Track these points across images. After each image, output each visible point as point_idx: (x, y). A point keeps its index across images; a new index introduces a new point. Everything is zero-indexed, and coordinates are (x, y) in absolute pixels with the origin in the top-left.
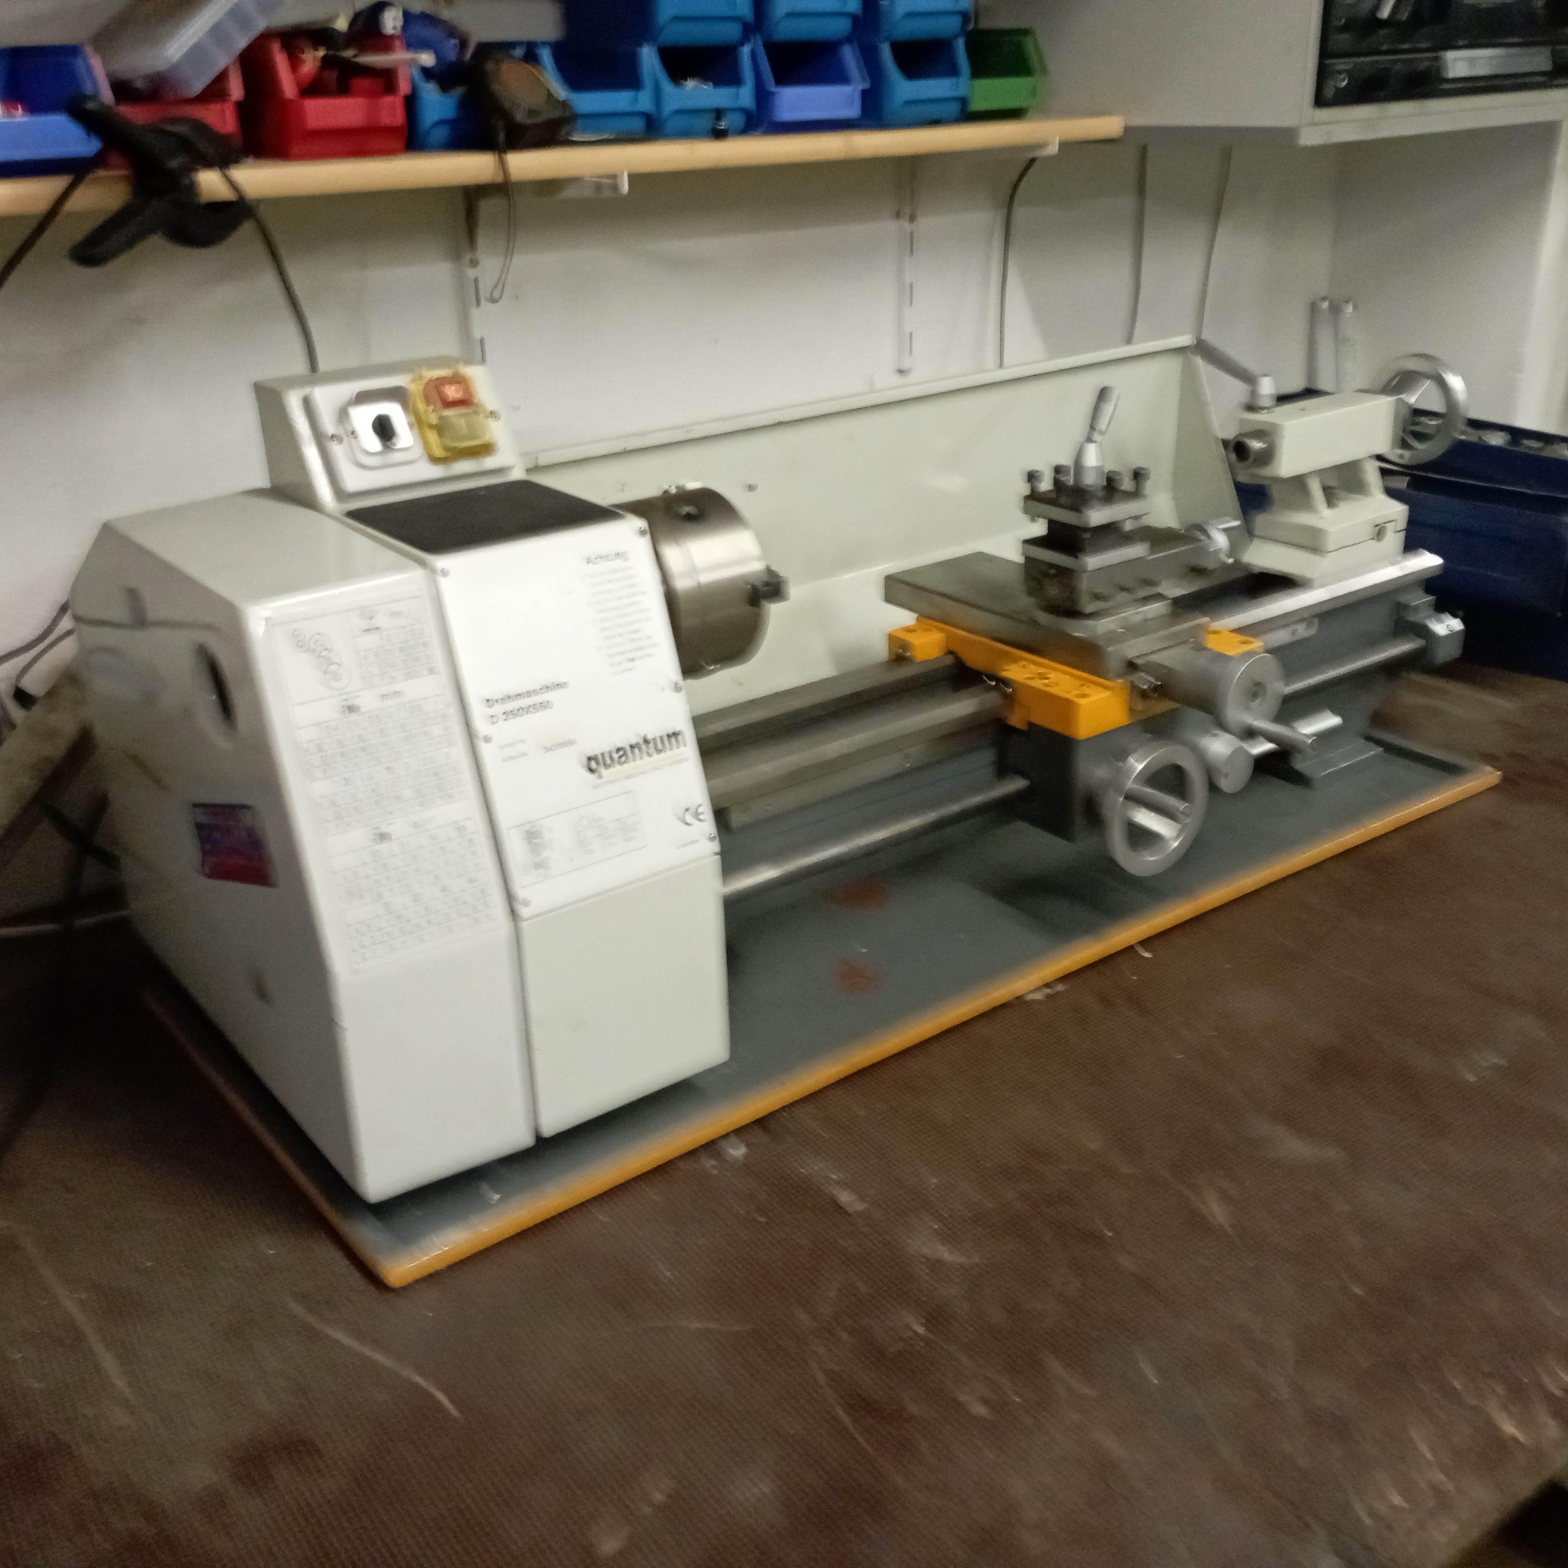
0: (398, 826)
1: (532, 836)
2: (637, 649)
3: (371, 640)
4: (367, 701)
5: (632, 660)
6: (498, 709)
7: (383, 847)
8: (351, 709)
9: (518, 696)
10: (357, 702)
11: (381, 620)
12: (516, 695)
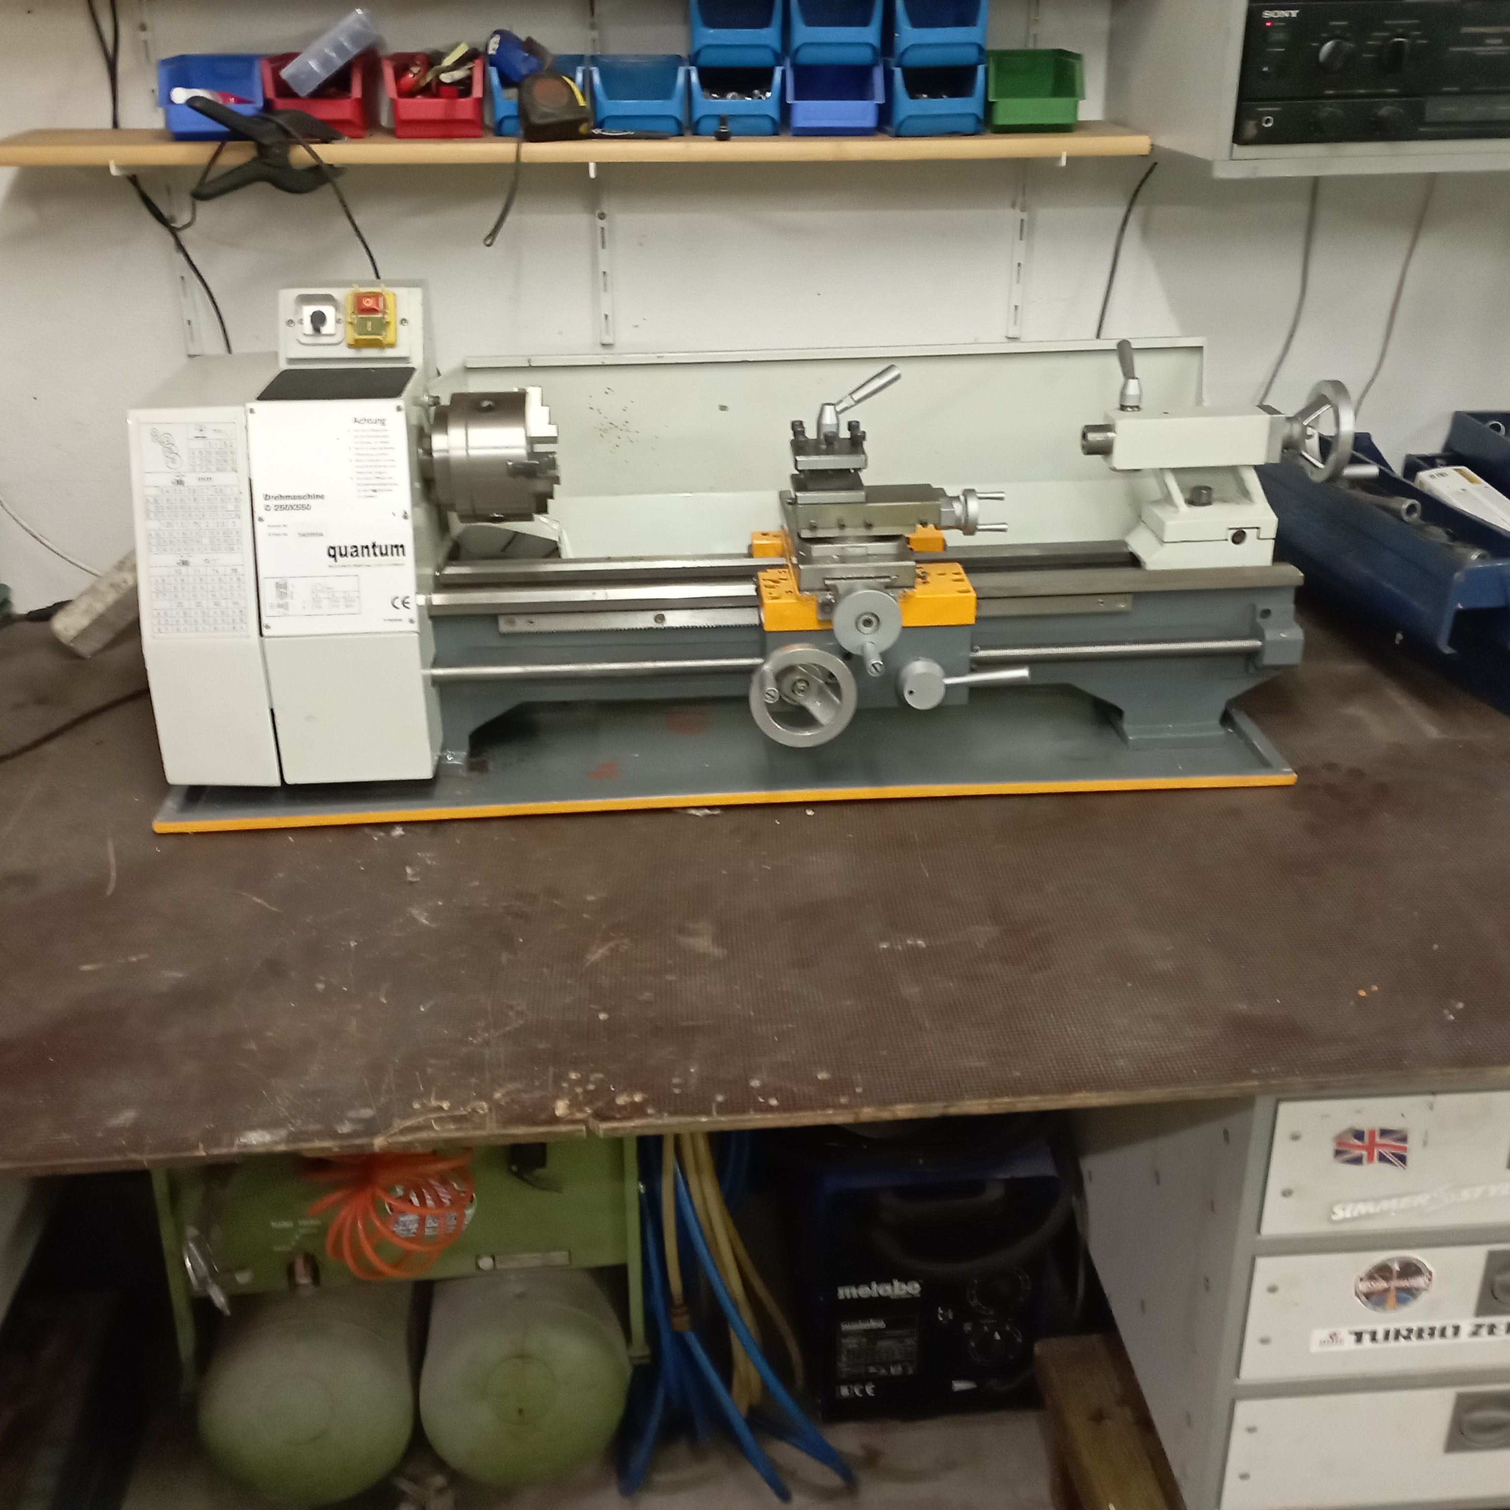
0: (196, 559)
1: (282, 587)
2: (380, 484)
3: (200, 444)
4: (190, 480)
5: (375, 491)
6: (272, 503)
7: (184, 569)
8: (180, 483)
9: (288, 498)
10: (183, 479)
11: (208, 434)
12: (286, 496)
